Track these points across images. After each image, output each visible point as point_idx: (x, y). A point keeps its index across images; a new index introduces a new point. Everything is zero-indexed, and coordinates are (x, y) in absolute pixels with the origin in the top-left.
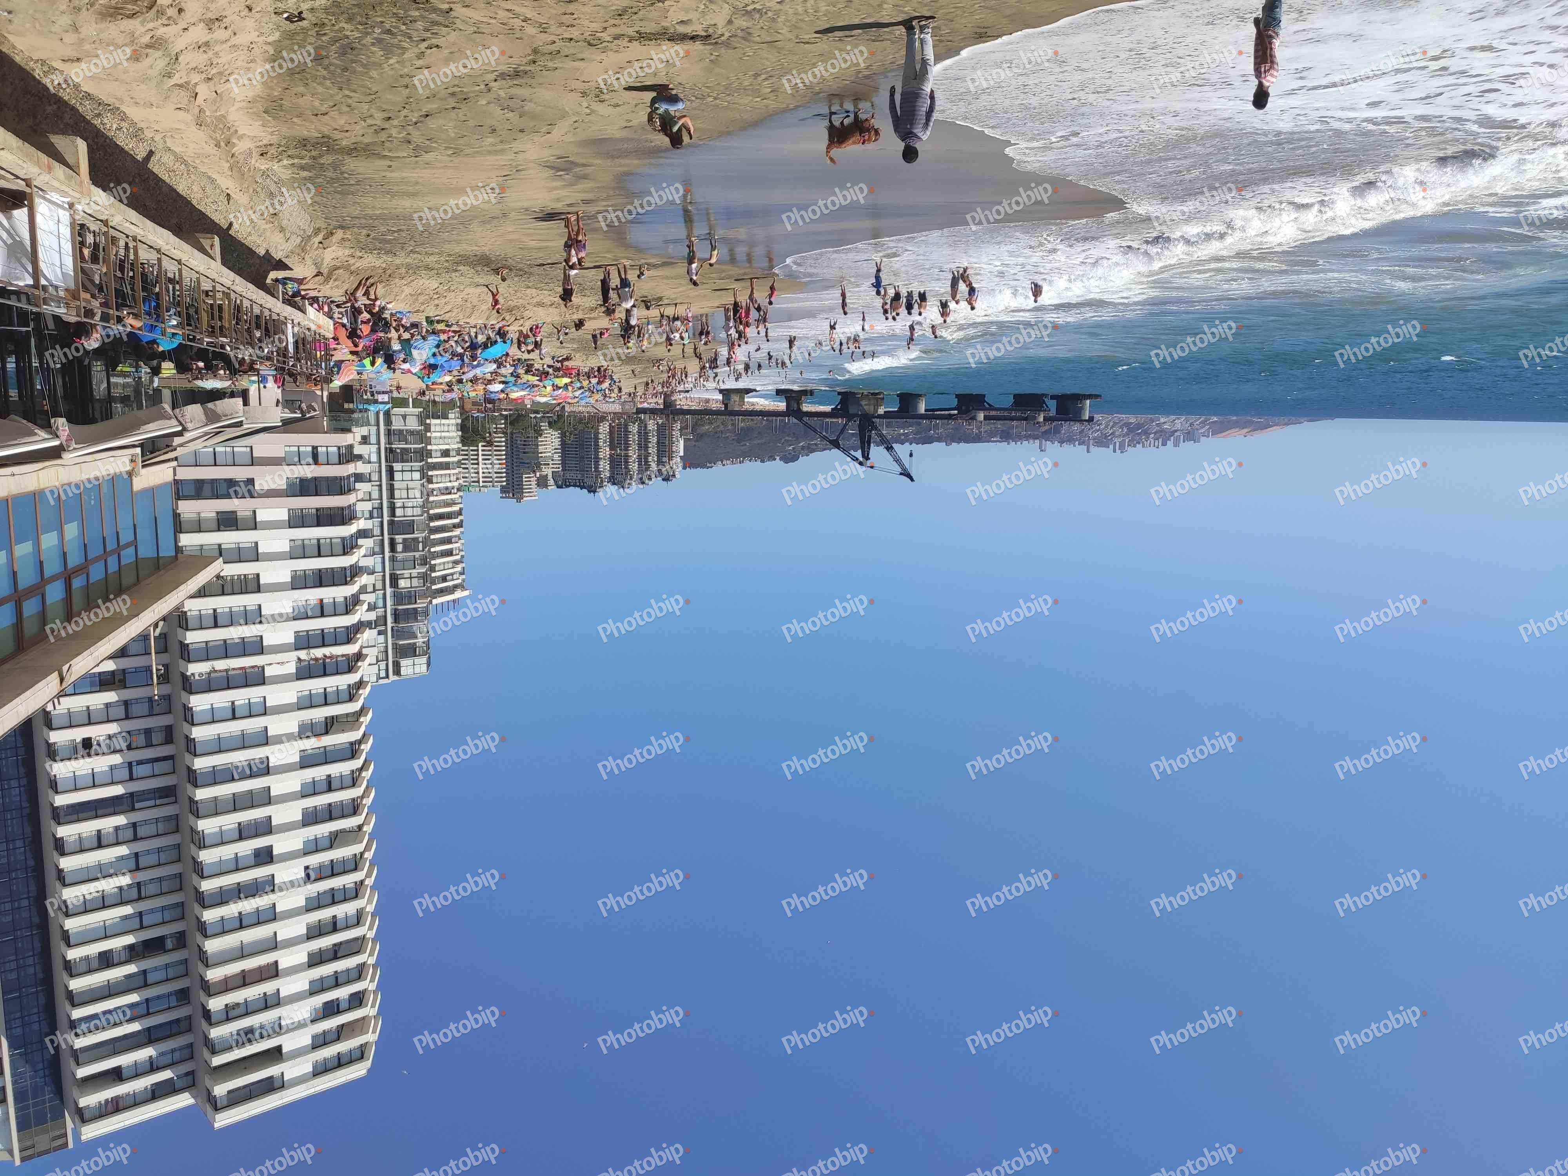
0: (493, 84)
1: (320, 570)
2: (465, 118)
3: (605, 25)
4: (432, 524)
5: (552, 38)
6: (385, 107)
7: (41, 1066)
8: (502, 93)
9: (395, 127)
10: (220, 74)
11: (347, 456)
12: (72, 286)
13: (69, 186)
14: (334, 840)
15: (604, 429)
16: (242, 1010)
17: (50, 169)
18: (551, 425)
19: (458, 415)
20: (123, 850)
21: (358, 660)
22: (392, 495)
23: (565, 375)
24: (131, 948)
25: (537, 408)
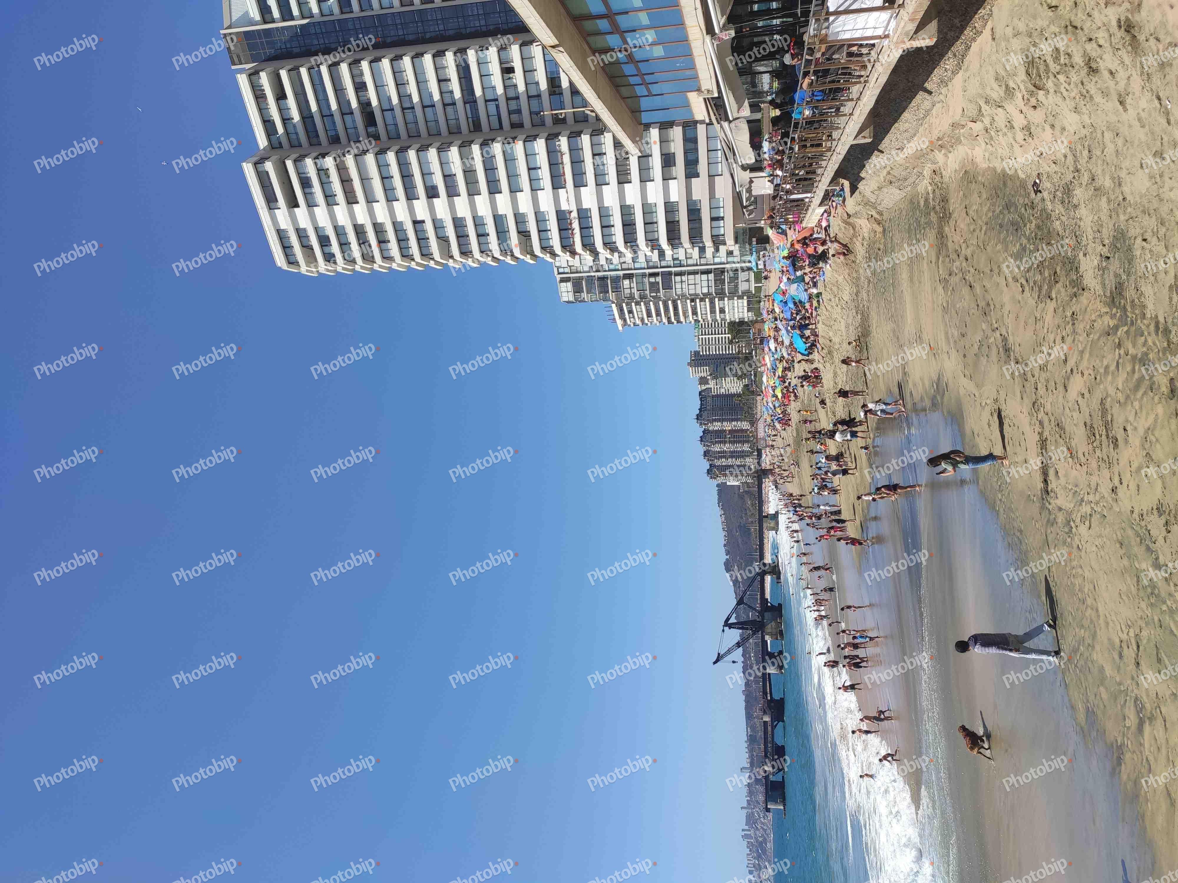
0: (998, 333)
1: (635, 224)
2: (971, 314)
3: (1050, 414)
4: (670, 302)
5: (1037, 375)
6: (975, 256)
7: (288, 46)
8: (992, 340)
9: (961, 264)
10: (991, 138)
11: (718, 241)
12: (830, 39)
13: (901, 34)
14: (443, 240)
15: (745, 425)
16: (324, 179)
17: (912, 20)
18: (746, 386)
19: (751, 318)
20: (436, 97)
21: (570, 252)
22: (690, 273)
23: (784, 396)
24: (369, 104)
25: (758, 374)
